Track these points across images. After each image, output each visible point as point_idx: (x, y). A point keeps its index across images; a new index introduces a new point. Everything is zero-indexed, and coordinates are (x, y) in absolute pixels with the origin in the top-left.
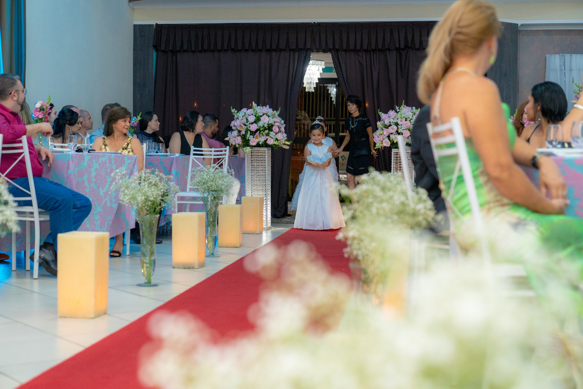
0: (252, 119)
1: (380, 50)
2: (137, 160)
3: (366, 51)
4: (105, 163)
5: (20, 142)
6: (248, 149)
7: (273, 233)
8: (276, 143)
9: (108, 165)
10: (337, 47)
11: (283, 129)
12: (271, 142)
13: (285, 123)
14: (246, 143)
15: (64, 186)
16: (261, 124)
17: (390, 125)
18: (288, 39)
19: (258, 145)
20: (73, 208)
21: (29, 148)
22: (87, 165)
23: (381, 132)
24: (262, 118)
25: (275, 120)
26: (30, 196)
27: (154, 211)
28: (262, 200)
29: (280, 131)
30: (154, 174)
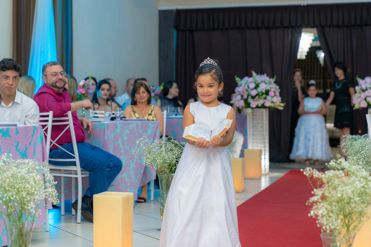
0: (252, 86)
1: (359, 26)
2: (158, 125)
3: (347, 26)
4: (134, 128)
5: (67, 116)
6: (249, 111)
7: (271, 178)
8: (272, 105)
9: (136, 130)
10: (323, 23)
11: (278, 94)
12: (268, 104)
13: (280, 88)
14: (248, 105)
15: (101, 148)
16: (259, 89)
17: (366, 90)
18: (282, 18)
19: (257, 107)
20: (108, 168)
21: (74, 120)
22: (119, 131)
23: (359, 95)
24: (261, 85)
25: (271, 86)
26: (74, 158)
27: (171, 171)
28: (260, 152)
29: (275, 95)
30: (170, 141)
